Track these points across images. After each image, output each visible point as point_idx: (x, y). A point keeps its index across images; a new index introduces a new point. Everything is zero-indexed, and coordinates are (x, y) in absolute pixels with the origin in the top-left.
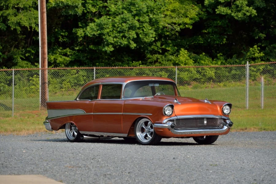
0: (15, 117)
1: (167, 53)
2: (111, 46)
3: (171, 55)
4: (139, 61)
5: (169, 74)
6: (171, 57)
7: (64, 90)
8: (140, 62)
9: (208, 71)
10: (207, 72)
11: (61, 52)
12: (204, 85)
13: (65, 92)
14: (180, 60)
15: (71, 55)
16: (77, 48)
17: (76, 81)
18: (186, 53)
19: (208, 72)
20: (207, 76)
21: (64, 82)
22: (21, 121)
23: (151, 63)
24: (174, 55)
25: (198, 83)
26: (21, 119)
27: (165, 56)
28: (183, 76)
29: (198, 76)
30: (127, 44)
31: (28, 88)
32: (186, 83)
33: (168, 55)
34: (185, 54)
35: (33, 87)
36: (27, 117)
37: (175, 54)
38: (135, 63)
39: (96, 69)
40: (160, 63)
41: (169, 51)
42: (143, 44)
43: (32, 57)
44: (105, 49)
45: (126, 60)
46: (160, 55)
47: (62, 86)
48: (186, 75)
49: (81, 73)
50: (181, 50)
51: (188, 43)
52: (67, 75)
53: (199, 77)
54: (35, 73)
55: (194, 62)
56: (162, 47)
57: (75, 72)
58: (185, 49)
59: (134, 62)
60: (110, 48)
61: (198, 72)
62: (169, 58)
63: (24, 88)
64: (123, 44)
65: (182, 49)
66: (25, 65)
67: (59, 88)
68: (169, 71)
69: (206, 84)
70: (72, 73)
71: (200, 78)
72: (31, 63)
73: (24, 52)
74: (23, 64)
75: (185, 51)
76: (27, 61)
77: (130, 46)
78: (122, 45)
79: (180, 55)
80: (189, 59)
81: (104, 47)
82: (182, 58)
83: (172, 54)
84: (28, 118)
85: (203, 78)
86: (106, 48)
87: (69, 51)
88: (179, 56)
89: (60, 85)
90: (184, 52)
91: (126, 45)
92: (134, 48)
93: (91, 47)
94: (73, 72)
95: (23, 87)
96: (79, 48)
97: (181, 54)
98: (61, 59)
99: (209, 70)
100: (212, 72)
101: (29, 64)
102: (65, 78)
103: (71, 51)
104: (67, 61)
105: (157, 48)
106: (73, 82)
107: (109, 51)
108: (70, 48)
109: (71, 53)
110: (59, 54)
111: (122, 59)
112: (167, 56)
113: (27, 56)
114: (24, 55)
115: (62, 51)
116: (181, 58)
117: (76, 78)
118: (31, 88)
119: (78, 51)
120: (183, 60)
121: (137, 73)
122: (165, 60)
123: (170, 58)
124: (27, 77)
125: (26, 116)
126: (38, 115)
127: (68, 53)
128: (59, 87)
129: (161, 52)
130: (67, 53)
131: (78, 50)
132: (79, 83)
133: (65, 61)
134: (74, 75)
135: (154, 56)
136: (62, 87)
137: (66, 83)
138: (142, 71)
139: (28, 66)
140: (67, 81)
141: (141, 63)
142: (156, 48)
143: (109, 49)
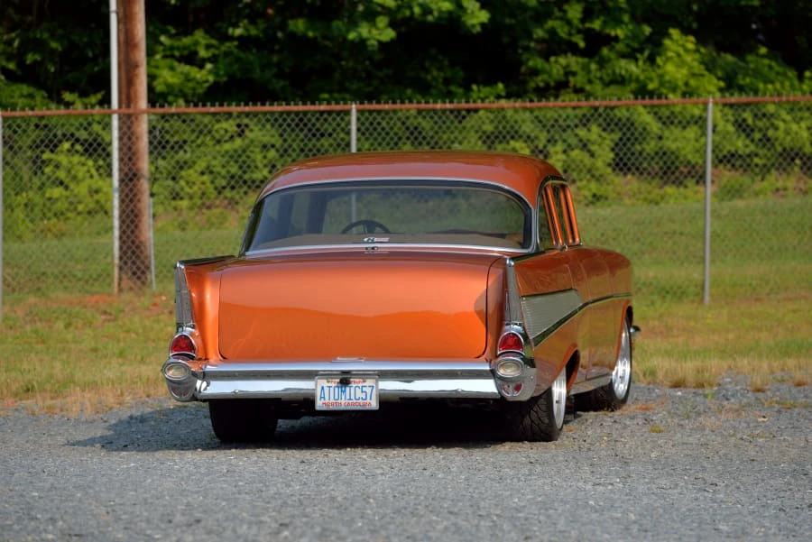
0: (11, 323)
1: (610, 50)
2: (382, 21)
3: (623, 56)
4: (496, 83)
5: (616, 136)
6: (628, 67)
7: (185, 203)
8: (501, 86)
9: (784, 121)
10: (776, 129)
11: (172, 48)
12: (765, 184)
13: (192, 214)
14: (667, 78)
15: (213, 59)
16: (238, 32)
17: (234, 169)
18: (691, 46)
19: (781, 125)
20: (777, 144)
21: (183, 173)
22: (37, 343)
23: (543, 92)
24: (639, 56)
25: (738, 174)
26: (36, 332)
27: (602, 63)
28: (678, 144)
29: (740, 144)
30: (450, 13)
31: (37, 199)
32: (689, 172)
33: (613, 56)
34: (687, 50)
35: (57, 192)
36: (60, 325)
37: (641, 51)
38: (479, 91)
39: (358, 111)
40: (578, 91)
41: (616, 39)
42: (512, 15)
43: (52, 70)
44: (360, 34)
45: (441, 80)
46: (580, 60)
47: (177, 188)
48: (693, 142)
49: (257, 134)
50: (669, 36)
51: (695, 7)
52: (199, 141)
53: (747, 146)
54: (64, 135)
55: (722, 84)
56: (588, 25)
57: (229, 129)
58: (686, 31)
59: (475, 87)
60: (377, 29)
61: (741, 126)
62: (617, 71)
63: (19, 198)
64: (436, 14)
65: (675, 32)
66: (21, 102)
67: (166, 198)
68: (616, 124)
69: (775, 179)
70: (217, 136)
71: (748, 151)
72: (47, 91)
73: (16, 44)
74: (12, 97)
75: (684, 37)
76: (29, 85)
77: (463, 19)
78: (430, 18)
79: (664, 58)
80: (702, 75)
81: (353, 24)
82: (673, 71)
83: (631, 55)
84: (68, 326)
85: (761, 152)
86: (364, 30)
87: (203, 42)
88: (659, 61)
89: (170, 183)
90: (683, 46)
91: (446, 16)
92: (478, 29)
93: (299, 25)
94: (222, 132)
95: (17, 194)
96: (246, 29)
97: (670, 54)
98: (173, 77)
99: (788, 118)
100: (800, 128)
101: (38, 99)
102: (188, 155)
103: (214, 42)
104: (198, 83)
105: (566, 29)
106: (223, 172)
107: (375, 43)
108: (207, 32)
109: (213, 51)
110: (165, 57)
111: (422, 74)
112: (609, 60)
113: (28, 62)
114: (19, 57)
115: (176, 43)
116: (670, 68)
117: (235, 156)
118: (47, 195)
119: (244, 42)
120: (679, 76)
121: (484, 132)
122: (601, 79)
123: (621, 68)
124: (29, 153)
125: (57, 318)
126: (110, 314)
127: (203, 53)
128: (166, 193)
129: (582, 44)
130: (196, 53)
131: (240, 38)
132: (246, 177)
133: (191, 85)
134: (226, 141)
135: (556, 62)
136: (177, 194)
137: (196, 175)
138: (508, 126)
139: (33, 103)
140: (199, 170)
141: (503, 94)
142: (563, 32)
143: (374, 32)
